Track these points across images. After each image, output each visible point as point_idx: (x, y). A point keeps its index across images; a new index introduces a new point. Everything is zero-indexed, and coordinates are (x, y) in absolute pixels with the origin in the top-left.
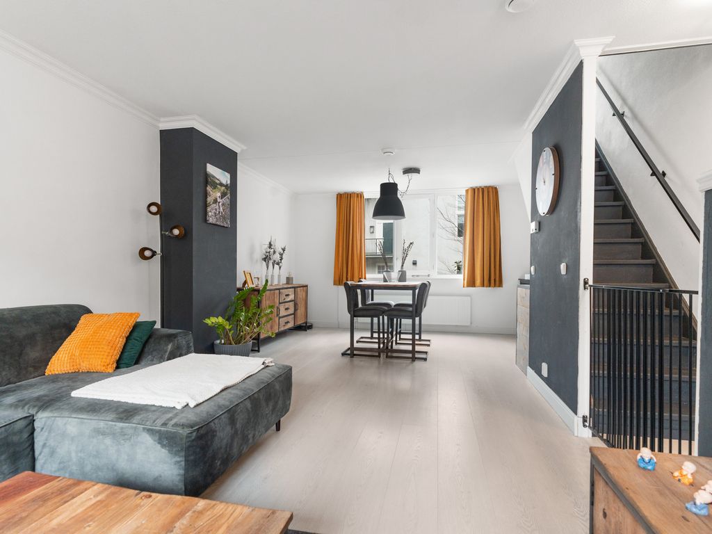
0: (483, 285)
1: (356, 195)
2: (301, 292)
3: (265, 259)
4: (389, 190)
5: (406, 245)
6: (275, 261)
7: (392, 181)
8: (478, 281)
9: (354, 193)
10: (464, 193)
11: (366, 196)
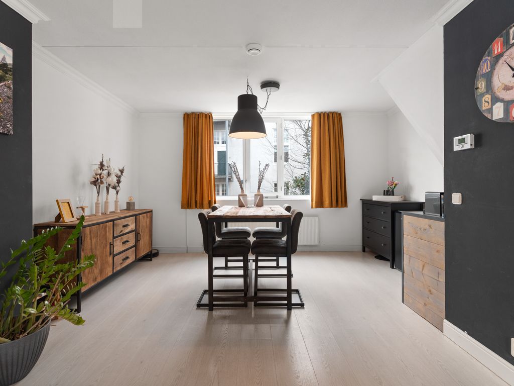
0: (331, 206)
1: (204, 116)
2: (143, 220)
3: (95, 183)
4: (247, 103)
5: (262, 167)
6: (109, 185)
7: (250, 93)
8: (327, 201)
9: (202, 113)
10: (310, 118)
11: (215, 117)
